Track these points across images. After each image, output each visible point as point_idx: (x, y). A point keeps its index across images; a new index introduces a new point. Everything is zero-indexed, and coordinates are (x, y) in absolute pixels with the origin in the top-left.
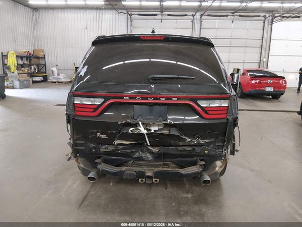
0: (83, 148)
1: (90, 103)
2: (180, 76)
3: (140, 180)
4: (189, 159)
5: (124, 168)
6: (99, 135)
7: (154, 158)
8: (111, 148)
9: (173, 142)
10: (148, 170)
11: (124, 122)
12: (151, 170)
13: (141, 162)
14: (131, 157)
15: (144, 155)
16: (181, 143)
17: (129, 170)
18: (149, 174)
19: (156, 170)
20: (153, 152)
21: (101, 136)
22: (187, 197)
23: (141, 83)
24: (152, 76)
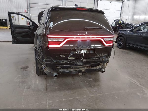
0: (50, 63)
1: (57, 41)
2: (97, 28)
3: (79, 74)
4: (96, 63)
5: (72, 70)
6: (61, 56)
7: (83, 64)
8: (65, 61)
9: (92, 56)
10: (82, 69)
11: (73, 49)
12: (83, 69)
13: (77, 66)
14: (73, 65)
15: (78, 63)
16: (95, 57)
17: (74, 70)
18: (83, 71)
19: (85, 69)
20: (83, 62)
21: (62, 56)
22: (91, 80)
23: (81, 31)
24: (86, 28)
